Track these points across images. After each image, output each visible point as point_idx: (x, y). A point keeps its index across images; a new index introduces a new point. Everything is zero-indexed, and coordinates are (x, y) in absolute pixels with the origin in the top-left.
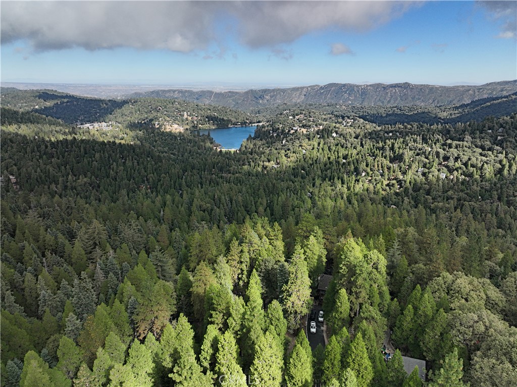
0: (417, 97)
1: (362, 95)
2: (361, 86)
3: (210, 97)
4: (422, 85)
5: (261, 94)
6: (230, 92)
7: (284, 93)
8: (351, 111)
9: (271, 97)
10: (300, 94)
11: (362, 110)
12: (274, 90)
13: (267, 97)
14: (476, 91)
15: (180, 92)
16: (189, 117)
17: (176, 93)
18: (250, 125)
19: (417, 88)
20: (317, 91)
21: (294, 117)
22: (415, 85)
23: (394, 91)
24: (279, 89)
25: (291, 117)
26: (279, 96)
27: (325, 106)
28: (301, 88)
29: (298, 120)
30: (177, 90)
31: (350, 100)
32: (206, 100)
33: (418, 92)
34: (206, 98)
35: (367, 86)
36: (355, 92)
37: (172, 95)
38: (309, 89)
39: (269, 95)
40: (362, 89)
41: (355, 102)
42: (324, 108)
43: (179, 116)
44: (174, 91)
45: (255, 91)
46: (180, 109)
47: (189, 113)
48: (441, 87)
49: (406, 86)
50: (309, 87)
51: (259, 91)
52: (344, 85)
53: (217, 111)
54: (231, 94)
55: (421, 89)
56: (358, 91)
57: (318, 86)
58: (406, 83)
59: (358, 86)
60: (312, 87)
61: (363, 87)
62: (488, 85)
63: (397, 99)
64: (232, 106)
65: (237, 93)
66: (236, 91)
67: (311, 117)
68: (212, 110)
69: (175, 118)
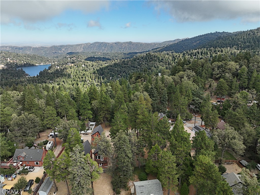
0: (135, 48)
1: (111, 48)
2: (110, 43)
3: (30, 50)
4: (137, 43)
5: (59, 48)
6: (42, 47)
7: (72, 47)
8: (103, 55)
9: (65, 49)
10: (81, 48)
11: (108, 55)
12: (66, 46)
13: (63, 49)
14: (159, 45)
15: (10, 47)
16: (11, 61)
17: (8, 48)
18: (49, 64)
19: (135, 44)
20: (89, 46)
21: (71, 59)
22: (134, 42)
23: (125, 45)
24: (69, 45)
25: (69, 59)
26: (69, 48)
27: (90, 53)
28: (81, 44)
29: (72, 60)
30: (8, 46)
31: (105, 50)
32: (28, 51)
33: (136, 46)
34: (27, 50)
35: (113, 43)
36: (108, 46)
37: (5, 49)
38: (85, 45)
39: (64, 48)
40: (111, 45)
41: (108, 51)
42: (90, 54)
43: (5, 60)
44: (6, 47)
45: (56, 46)
46: (5, 56)
47: (11, 59)
48: (145, 43)
49: (130, 43)
50: (85, 44)
51: (59, 46)
52: (102, 43)
53: (30, 57)
54: (42, 48)
55: (137, 44)
56: (109, 46)
57: (90, 43)
58: (130, 42)
59: (108, 43)
60: (87, 44)
61: (111, 44)
62: (164, 42)
63: (127, 49)
64: (44, 54)
65: (46, 47)
66: (45, 46)
67: (79, 58)
68: (26, 57)
69: (2, 62)
